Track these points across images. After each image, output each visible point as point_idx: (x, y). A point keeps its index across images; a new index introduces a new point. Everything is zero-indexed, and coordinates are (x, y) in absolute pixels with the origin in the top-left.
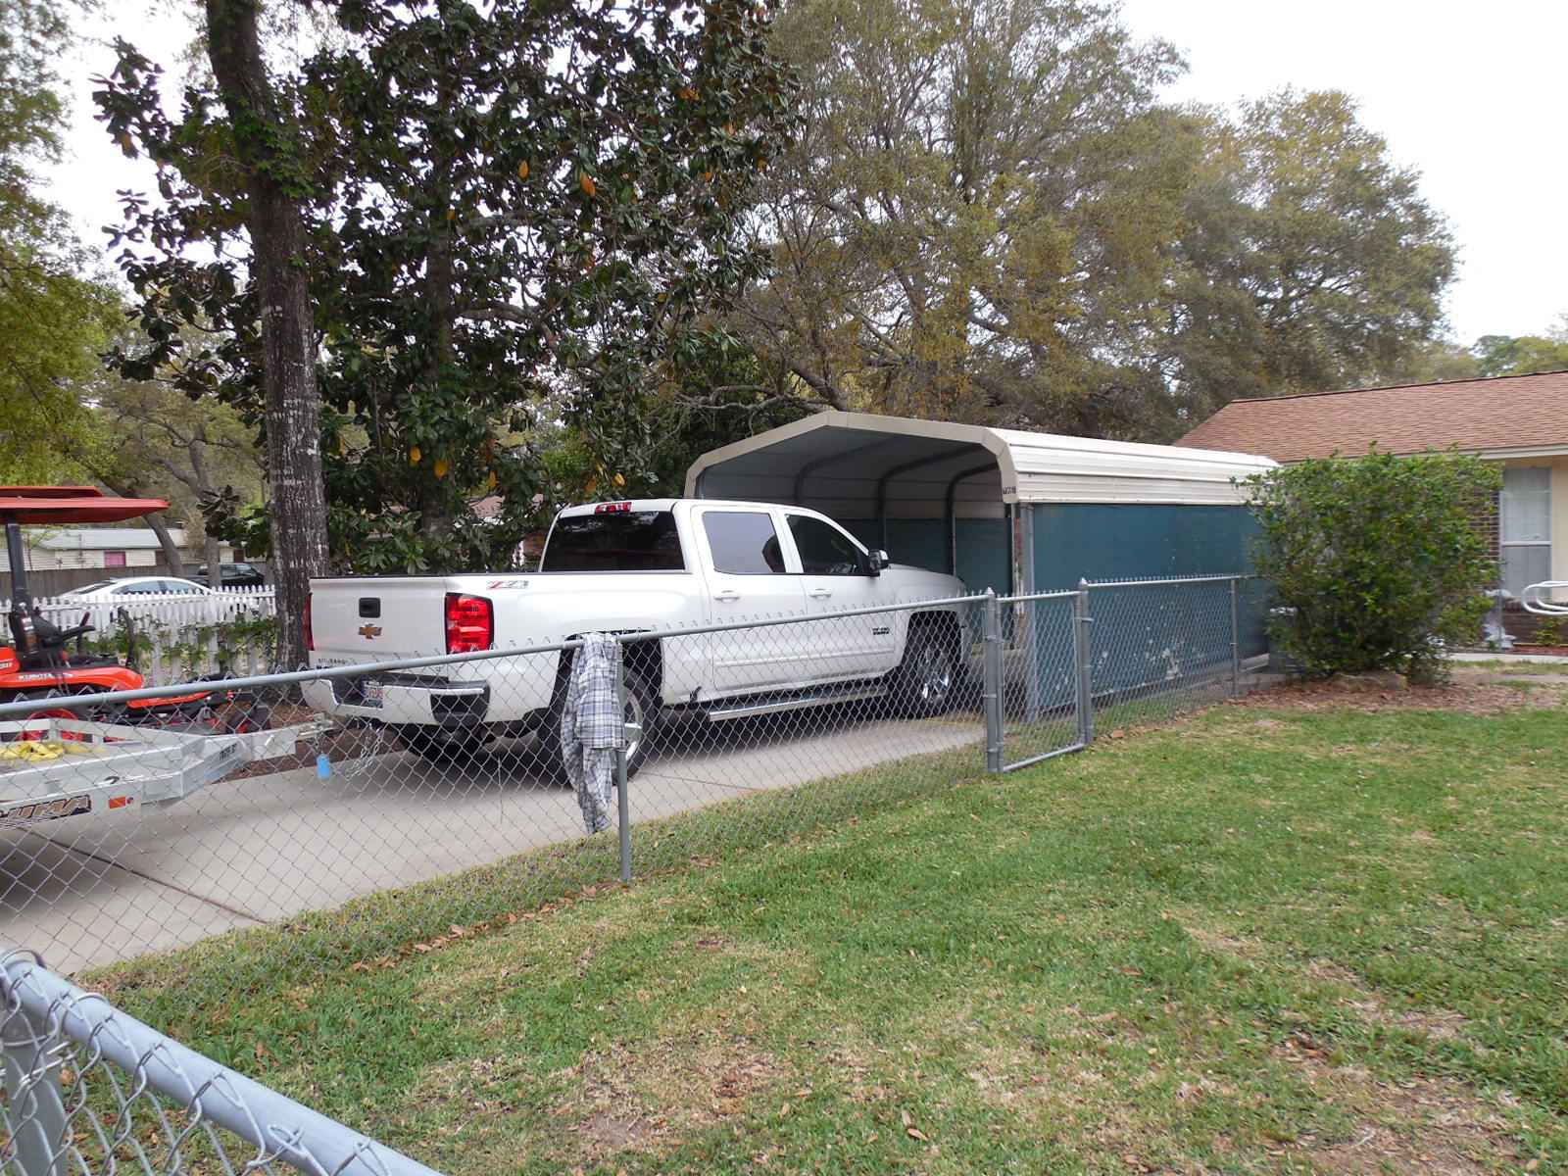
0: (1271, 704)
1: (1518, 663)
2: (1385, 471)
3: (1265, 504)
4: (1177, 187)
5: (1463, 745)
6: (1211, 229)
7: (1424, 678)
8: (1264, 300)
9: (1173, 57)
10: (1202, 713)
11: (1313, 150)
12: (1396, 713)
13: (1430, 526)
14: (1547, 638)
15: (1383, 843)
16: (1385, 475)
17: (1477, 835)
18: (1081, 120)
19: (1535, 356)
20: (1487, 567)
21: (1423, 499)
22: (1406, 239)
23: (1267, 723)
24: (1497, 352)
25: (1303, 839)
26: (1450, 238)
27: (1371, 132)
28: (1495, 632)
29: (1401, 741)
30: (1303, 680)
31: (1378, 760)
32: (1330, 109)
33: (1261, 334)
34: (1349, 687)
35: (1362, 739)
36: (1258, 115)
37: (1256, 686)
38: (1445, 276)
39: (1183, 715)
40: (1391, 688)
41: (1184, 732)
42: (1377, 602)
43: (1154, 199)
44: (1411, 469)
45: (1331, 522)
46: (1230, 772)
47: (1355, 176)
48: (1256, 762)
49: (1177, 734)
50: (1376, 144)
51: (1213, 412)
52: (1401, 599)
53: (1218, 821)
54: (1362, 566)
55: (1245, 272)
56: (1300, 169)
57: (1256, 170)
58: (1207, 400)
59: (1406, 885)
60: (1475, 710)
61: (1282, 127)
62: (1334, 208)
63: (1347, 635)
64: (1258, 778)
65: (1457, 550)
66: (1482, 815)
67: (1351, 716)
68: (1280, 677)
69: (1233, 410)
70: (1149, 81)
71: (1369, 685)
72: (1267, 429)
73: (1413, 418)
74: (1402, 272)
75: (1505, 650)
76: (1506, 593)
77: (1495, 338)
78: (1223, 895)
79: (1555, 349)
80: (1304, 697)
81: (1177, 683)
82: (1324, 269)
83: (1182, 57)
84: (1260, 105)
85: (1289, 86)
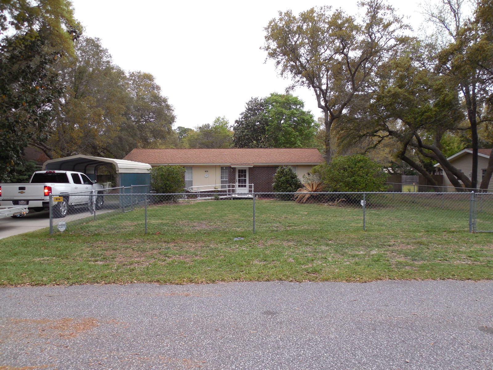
1: (188, 201)
13: (176, 177)
14: (192, 196)
24: (182, 131)
27: (157, 84)
28: (185, 196)
32: (149, 77)
36: (132, 75)
50: (158, 88)
51: (130, 151)
65: (180, 181)
69: (135, 151)
72: (143, 156)
76: (186, 189)
77: (181, 127)
84: (133, 73)
85: (140, 71)
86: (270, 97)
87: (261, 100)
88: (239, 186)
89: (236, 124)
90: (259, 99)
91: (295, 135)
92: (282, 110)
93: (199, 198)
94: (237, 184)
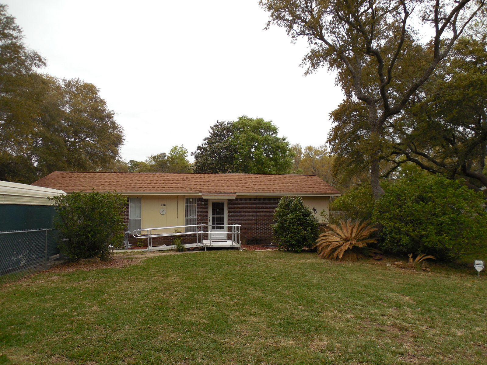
0: (58, 271)
1: (132, 252)
2: (96, 197)
3: (59, 206)
4: (38, 100)
5: (113, 278)
6: (51, 116)
7: (106, 259)
8: (68, 141)
9: (40, 60)
10: (33, 276)
11: (84, 99)
12: (96, 270)
14: (140, 244)
15: (84, 312)
16: (96, 199)
17: (111, 305)
18: (4, 69)
19: (143, 168)
20: (123, 225)
21: (106, 206)
22: (110, 130)
23: (54, 278)
24: (134, 165)
25: (58, 315)
26: (122, 132)
27: (102, 99)
28: (127, 244)
29: (96, 279)
30: (69, 262)
31: (87, 286)
32: (90, 89)
33: (66, 151)
34: (83, 263)
35: (84, 279)
36: (69, 85)
37: (53, 265)
38: (120, 143)
39: (25, 278)
40: (95, 262)
41: (24, 284)
42: (92, 236)
43: (30, 102)
44: (103, 197)
45: (79, 212)
46: (38, 296)
47: (97, 110)
48: (48, 292)
49: (21, 285)
50: (103, 102)
51: (48, 174)
52: (99, 235)
53: (30, 314)
54: (88, 225)
55: (62, 131)
56: (81, 104)
57: (67, 101)
58: (46, 170)
59: (88, 324)
60: (118, 267)
61: (76, 91)
62: (90, 118)
63: (83, 247)
64: (48, 297)
65: (115, 221)
66: (113, 298)
67: (82, 272)
68: (62, 262)
69: (55, 174)
70: (31, 65)
71: (89, 262)
72: (65, 181)
73: (108, 181)
74: (108, 140)
75: (129, 249)
76: (129, 232)
78: (26, 341)
79: (147, 166)
80: (69, 267)
81: (24, 266)
82: (86, 135)
83: (43, 60)
84: (70, 82)
85: (79, 79)
86: (238, 122)
87: (228, 124)
88: (213, 228)
89: (199, 151)
90: (226, 123)
91: (269, 164)
92: (254, 136)
93: (150, 248)
94: (210, 225)
